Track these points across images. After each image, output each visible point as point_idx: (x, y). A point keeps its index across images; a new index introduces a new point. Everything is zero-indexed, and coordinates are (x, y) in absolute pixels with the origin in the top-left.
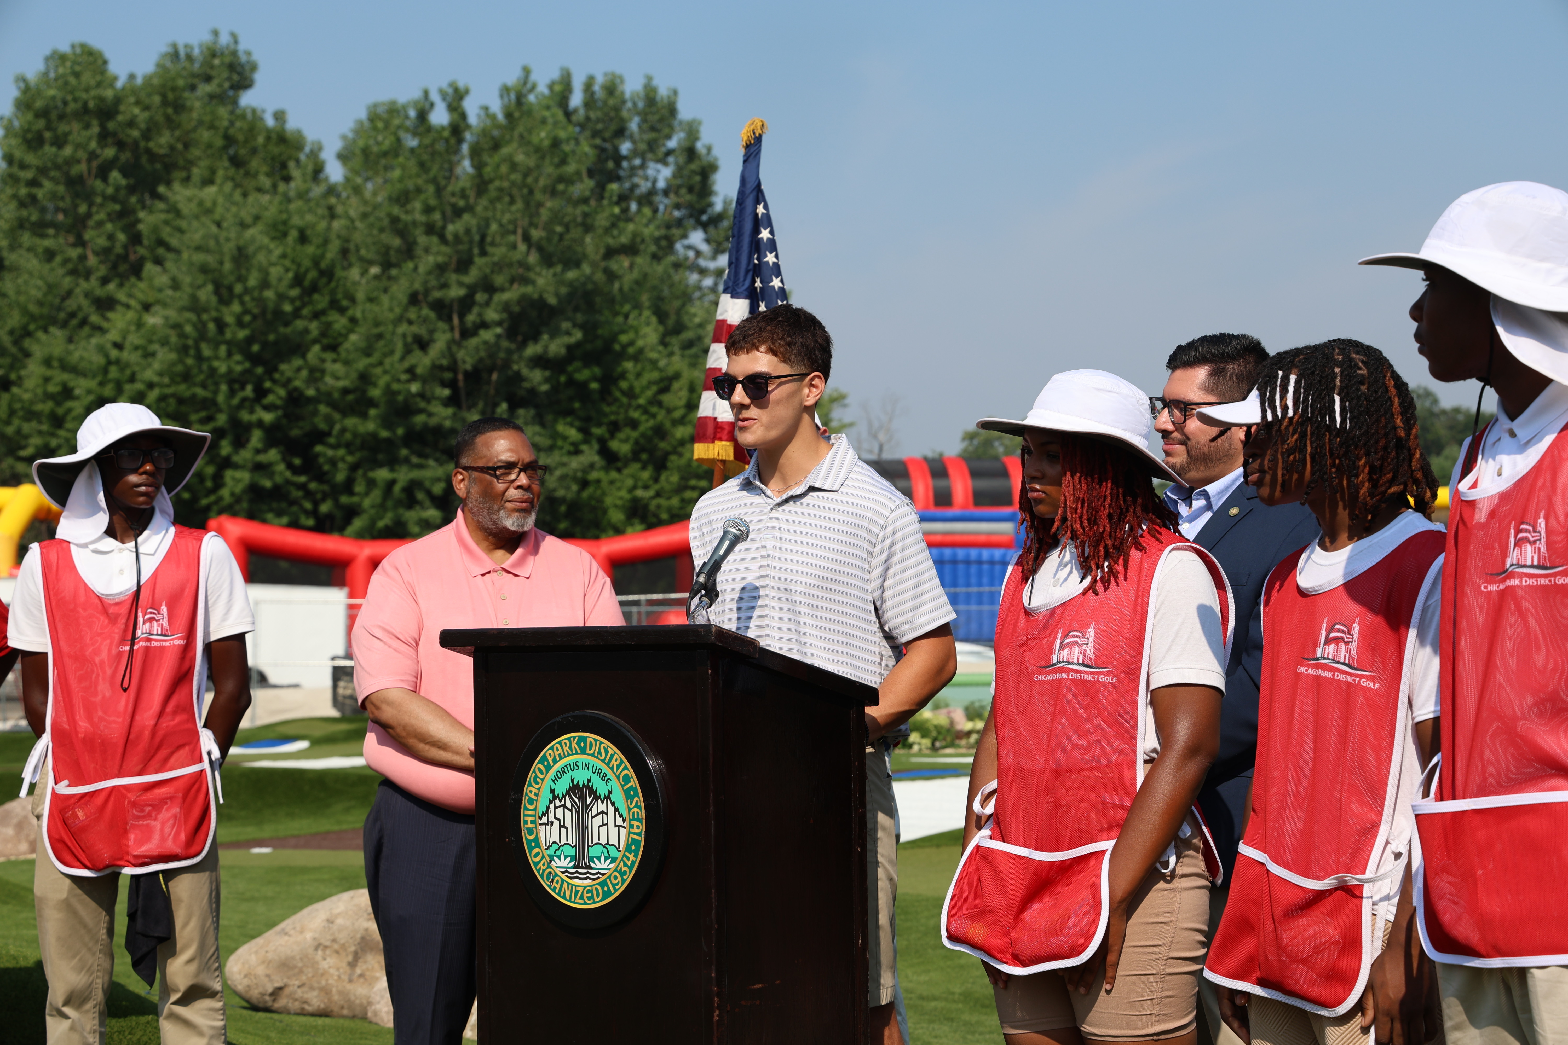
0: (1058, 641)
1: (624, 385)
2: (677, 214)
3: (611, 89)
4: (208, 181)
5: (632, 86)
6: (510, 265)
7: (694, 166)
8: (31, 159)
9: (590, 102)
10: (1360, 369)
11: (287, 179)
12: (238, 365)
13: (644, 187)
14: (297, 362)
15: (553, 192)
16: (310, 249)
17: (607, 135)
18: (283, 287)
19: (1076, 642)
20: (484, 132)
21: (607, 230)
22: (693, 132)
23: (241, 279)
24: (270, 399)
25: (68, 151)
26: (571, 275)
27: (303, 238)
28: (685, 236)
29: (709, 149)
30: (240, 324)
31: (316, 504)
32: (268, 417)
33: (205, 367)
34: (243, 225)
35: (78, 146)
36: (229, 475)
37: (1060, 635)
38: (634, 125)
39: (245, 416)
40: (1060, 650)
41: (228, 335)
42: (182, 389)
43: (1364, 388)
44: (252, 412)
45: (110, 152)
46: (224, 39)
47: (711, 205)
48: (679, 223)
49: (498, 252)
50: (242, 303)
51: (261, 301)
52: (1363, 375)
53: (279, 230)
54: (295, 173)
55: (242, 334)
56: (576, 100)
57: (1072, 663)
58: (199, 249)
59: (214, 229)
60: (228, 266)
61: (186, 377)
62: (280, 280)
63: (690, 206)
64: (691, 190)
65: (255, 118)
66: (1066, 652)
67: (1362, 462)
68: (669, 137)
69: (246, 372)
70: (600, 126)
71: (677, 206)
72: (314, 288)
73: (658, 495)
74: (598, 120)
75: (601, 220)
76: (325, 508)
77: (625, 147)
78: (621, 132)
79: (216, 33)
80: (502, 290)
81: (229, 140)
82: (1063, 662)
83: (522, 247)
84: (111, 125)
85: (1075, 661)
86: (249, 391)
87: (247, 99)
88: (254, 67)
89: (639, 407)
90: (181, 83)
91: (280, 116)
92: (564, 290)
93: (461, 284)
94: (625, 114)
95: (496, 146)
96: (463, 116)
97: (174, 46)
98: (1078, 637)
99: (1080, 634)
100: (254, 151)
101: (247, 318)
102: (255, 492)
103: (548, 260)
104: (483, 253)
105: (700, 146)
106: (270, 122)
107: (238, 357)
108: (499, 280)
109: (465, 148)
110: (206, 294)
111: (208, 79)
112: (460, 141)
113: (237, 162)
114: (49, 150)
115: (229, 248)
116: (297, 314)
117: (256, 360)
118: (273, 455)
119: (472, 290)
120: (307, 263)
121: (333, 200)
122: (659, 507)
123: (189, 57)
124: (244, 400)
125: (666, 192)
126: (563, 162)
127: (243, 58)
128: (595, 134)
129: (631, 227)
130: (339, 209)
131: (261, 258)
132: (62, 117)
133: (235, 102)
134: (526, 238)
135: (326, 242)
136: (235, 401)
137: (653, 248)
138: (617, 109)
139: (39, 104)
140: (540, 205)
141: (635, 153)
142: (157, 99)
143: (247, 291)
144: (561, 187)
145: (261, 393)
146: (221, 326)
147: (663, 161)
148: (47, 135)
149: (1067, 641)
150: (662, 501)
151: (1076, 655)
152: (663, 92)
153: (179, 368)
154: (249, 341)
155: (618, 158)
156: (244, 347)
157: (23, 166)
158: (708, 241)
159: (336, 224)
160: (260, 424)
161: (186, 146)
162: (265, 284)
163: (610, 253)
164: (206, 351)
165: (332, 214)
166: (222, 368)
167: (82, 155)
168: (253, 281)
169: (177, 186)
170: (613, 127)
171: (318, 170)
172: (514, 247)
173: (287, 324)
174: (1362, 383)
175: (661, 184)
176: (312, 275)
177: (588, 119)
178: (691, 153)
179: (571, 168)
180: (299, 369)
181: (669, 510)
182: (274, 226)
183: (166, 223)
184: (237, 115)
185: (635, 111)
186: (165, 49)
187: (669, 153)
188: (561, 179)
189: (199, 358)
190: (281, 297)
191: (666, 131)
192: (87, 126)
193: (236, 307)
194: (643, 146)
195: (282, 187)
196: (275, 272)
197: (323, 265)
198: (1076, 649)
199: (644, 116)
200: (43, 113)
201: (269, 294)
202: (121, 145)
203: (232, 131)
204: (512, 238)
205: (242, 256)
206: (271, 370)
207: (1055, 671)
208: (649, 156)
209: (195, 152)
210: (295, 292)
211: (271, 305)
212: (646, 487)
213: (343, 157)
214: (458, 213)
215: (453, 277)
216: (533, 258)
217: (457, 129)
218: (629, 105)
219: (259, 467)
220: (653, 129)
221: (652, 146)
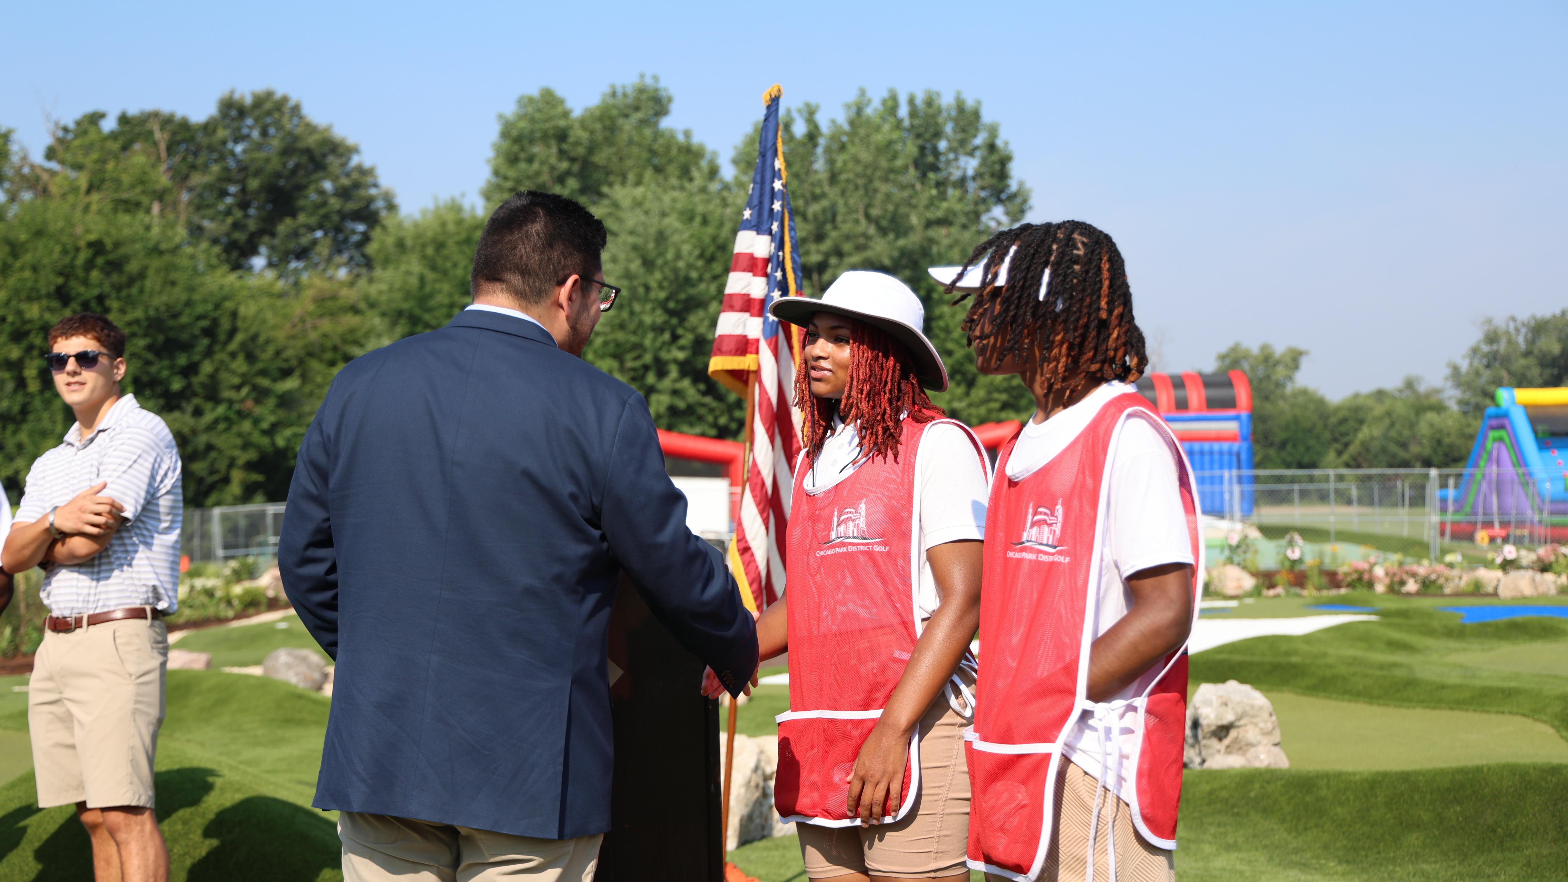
0: (835, 519)
1: (942, 323)
2: (983, 194)
3: (929, 103)
4: (638, 183)
5: (947, 100)
6: (856, 236)
7: (995, 157)
8: (512, 173)
9: (914, 113)
10: (1078, 249)
11: (691, 180)
12: (660, 317)
13: (956, 174)
14: (701, 313)
15: (886, 180)
16: (710, 230)
17: (927, 136)
18: (691, 260)
19: (850, 518)
20: (834, 137)
21: (927, 207)
22: (993, 131)
23: (661, 254)
24: (682, 342)
25: (536, 166)
26: (901, 242)
27: (705, 222)
28: (988, 210)
29: (1006, 143)
30: (661, 287)
31: (716, 418)
32: (681, 355)
33: (636, 319)
34: (664, 215)
35: (542, 163)
36: (654, 398)
37: (836, 513)
38: (949, 128)
39: (664, 355)
40: (837, 527)
41: (653, 295)
42: (620, 336)
43: (1077, 267)
44: (669, 351)
45: (564, 165)
46: (649, 81)
47: (1008, 186)
48: (984, 201)
49: (846, 228)
50: (662, 272)
51: (675, 271)
52: (1079, 256)
53: (688, 217)
54: (695, 173)
55: (663, 295)
56: (903, 111)
57: (848, 538)
58: (632, 233)
59: (643, 218)
60: (651, 246)
61: (622, 326)
62: (690, 254)
63: (991, 187)
64: (992, 175)
65: (671, 137)
66: (842, 527)
67: (1059, 338)
68: (975, 136)
69: (666, 323)
70: (921, 130)
71: (983, 188)
72: (711, 259)
73: (970, 405)
74: (920, 126)
75: (923, 199)
76: (723, 421)
77: (943, 145)
78: (938, 135)
79: (642, 76)
80: (850, 254)
81: (653, 153)
82: (841, 537)
83: (863, 222)
84: (565, 146)
85: (851, 535)
86: (667, 336)
87: (665, 123)
88: (670, 100)
89: (953, 340)
90: (615, 112)
91: (687, 134)
92: (896, 254)
93: (818, 252)
94: (940, 120)
95: (843, 147)
96: (816, 127)
97: (613, 86)
98: (851, 513)
99: (853, 510)
100: (670, 161)
101: (665, 284)
102: (673, 411)
103: (883, 231)
104: (835, 228)
105: (999, 143)
106: (681, 138)
107: (659, 312)
108: (847, 247)
109: (820, 151)
110: (635, 266)
111: (637, 109)
112: (815, 145)
113: (658, 170)
114: (523, 165)
115: (653, 231)
116: (700, 279)
117: (671, 313)
118: (686, 383)
119: (827, 255)
120: (707, 240)
121: (725, 194)
122: (970, 415)
123: (625, 95)
124: (664, 343)
125: (974, 178)
126: (895, 157)
127: (663, 93)
128: (919, 136)
129: (945, 205)
130: (730, 200)
131: (676, 238)
132: (532, 141)
133: (656, 124)
134: (868, 216)
135: (721, 225)
136: (658, 344)
137: (963, 220)
138: (934, 116)
139: (515, 133)
140: (876, 191)
141: (951, 149)
142: (598, 126)
143: (666, 263)
144: (892, 176)
145: (675, 338)
146: (647, 288)
147: (971, 154)
148: (522, 156)
149: (842, 518)
150: (973, 411)
151: (851, 529)
152: (970, 103)
153: (617, 321)
154: (668, 299)
155: (936, 153)
156: (663, 305)
157: (506, 178)
158: (1007, 213)
159: (729, 211)
160: (675, 361)
161: (621, 159)
162: (678, 256)
163: (929, 224)
164: (637, 307)
165: (725, 203)
166: (648, 319)
167: (545, 169)
168: (670, 255)
169: (617, 187)
170: (932, 130)
171: (713, 172)
172: (857, 222)
173: (694, 286)
174: (1076, 263)
175: (970, 172)
176: (712, 249)
177: (912, 126)
178: (992, 147)
179: (899, 163)
180: (702, 320)
181: (978, 416)
182: (682, 213)
183: (610, 214)
184: (657, 134)
185: (949, 118)
186: (607, 90)
187: (976, 148)
188: (892, 171)
189: (632, 313)
190: (690, 266)
191: (973, 131)
192: (549, 147)
193: (658, 275)
194: (955, 144)
195: (687, 185)
196: (686, 248)
197: (720, 241)
198: (851, 524)
199: (956, 121)
200: (517, 140)
201: (681, 264)
202: (573, 160)
203: (655, 147)
204: (854, 216)
205: (661, 237)
206: (682, 320)
207: (834, 546)
208: (961, 151)
209: (629, 163)
210: (700, 263)
211: (682, 274)
212: (960, 400)
213: (735, 162)
214: (816, 198)
215: (813, 247)
216: (872, 230)
217: (812, 136)
218: (944, 114)
219: (675, 393)
220: (964, 130)
221: (963, 143)
